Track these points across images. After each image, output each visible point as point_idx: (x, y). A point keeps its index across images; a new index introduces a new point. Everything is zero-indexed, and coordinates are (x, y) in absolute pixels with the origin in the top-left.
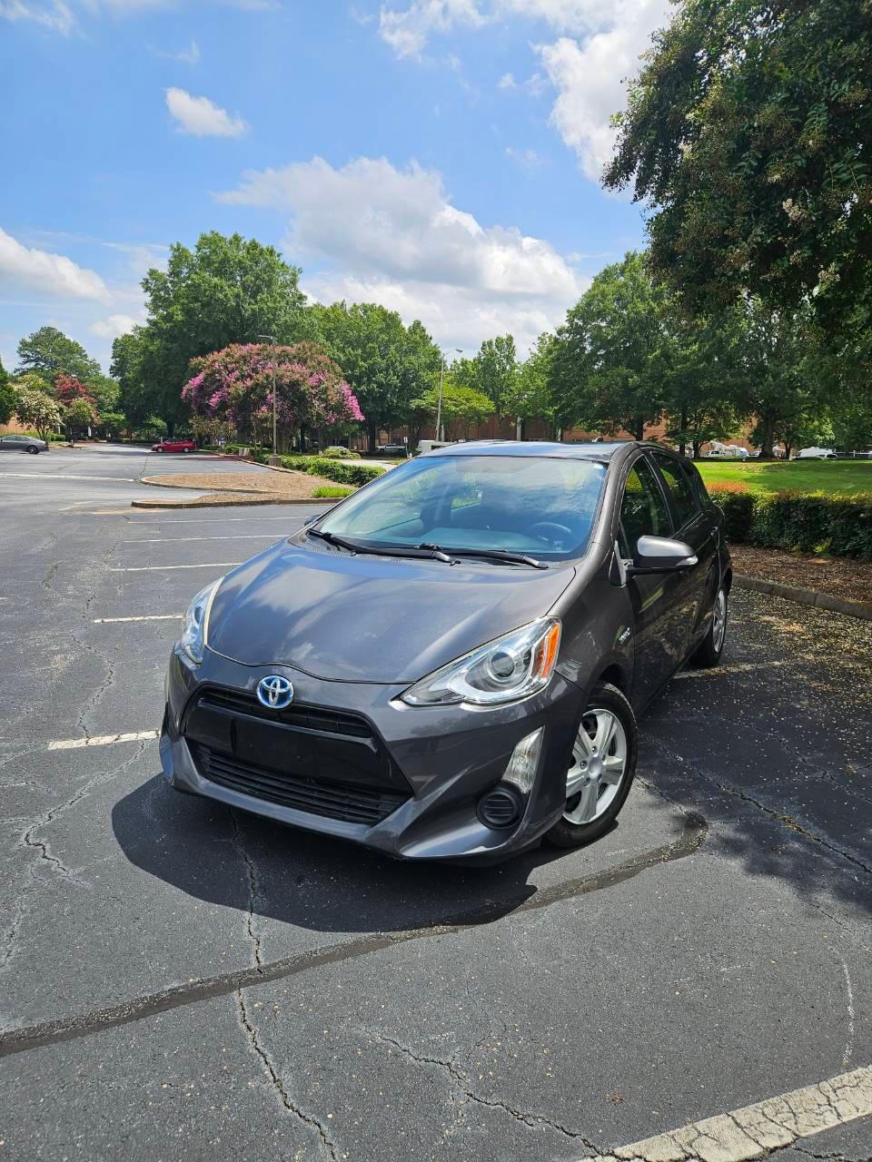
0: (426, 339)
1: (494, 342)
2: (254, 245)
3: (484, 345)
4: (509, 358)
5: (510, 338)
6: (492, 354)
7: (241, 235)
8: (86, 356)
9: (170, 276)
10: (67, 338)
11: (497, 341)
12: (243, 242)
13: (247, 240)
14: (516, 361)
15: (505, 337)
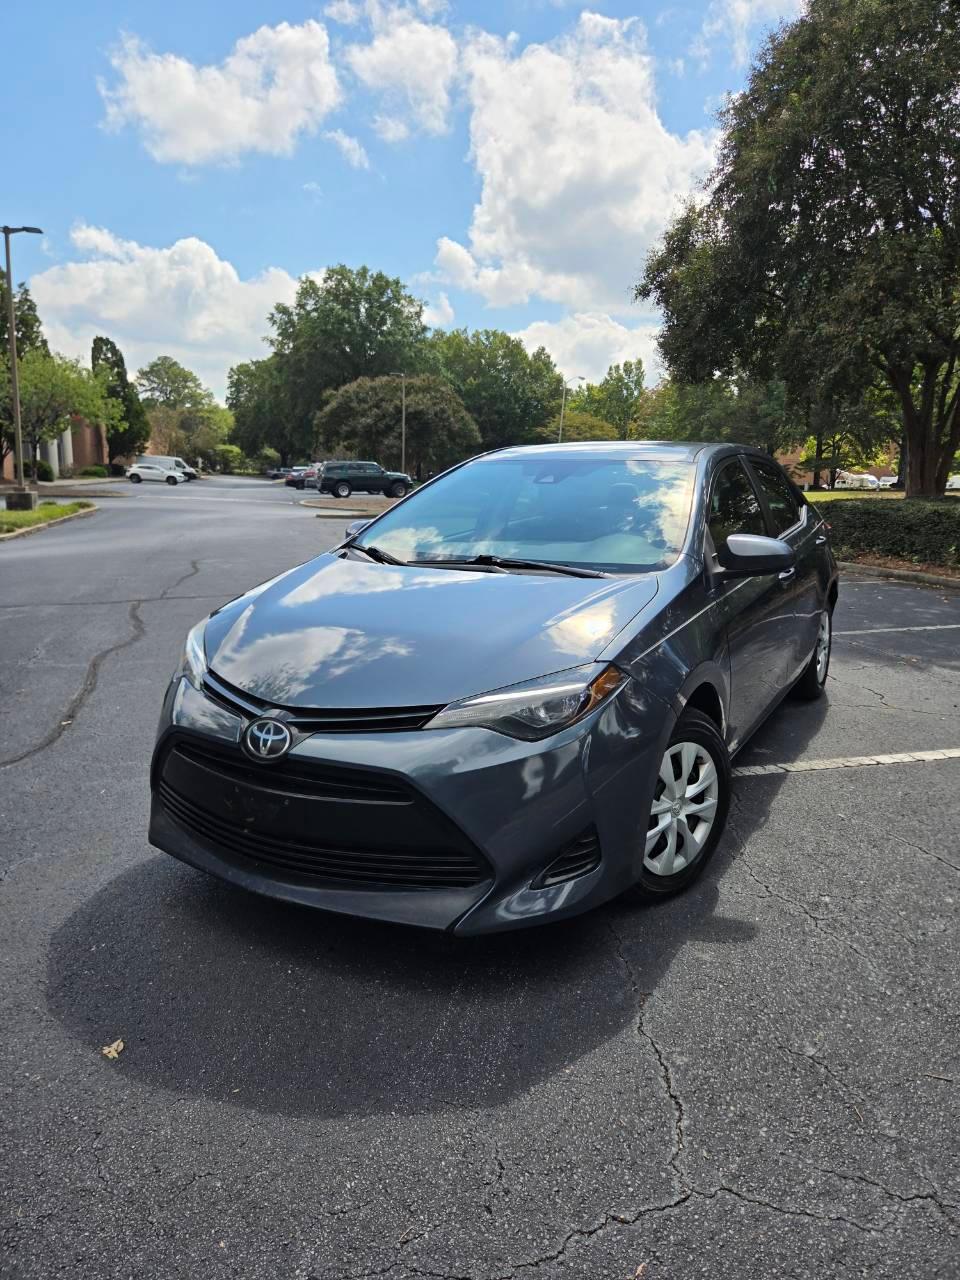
0: (548, 365)
1: (622, 367)
2: (380, 277)
3: (611, 369)
4: (638, 383)
5: (640, 362)
6: (620, 379)
7: (368, 267)
8: (200, 384)
9: (296, 308)
10: (182, 366)
11: (625, 365)
12: (370, 274)
13: (373, 272)
14: (644, 387)
15: (633, 361)
